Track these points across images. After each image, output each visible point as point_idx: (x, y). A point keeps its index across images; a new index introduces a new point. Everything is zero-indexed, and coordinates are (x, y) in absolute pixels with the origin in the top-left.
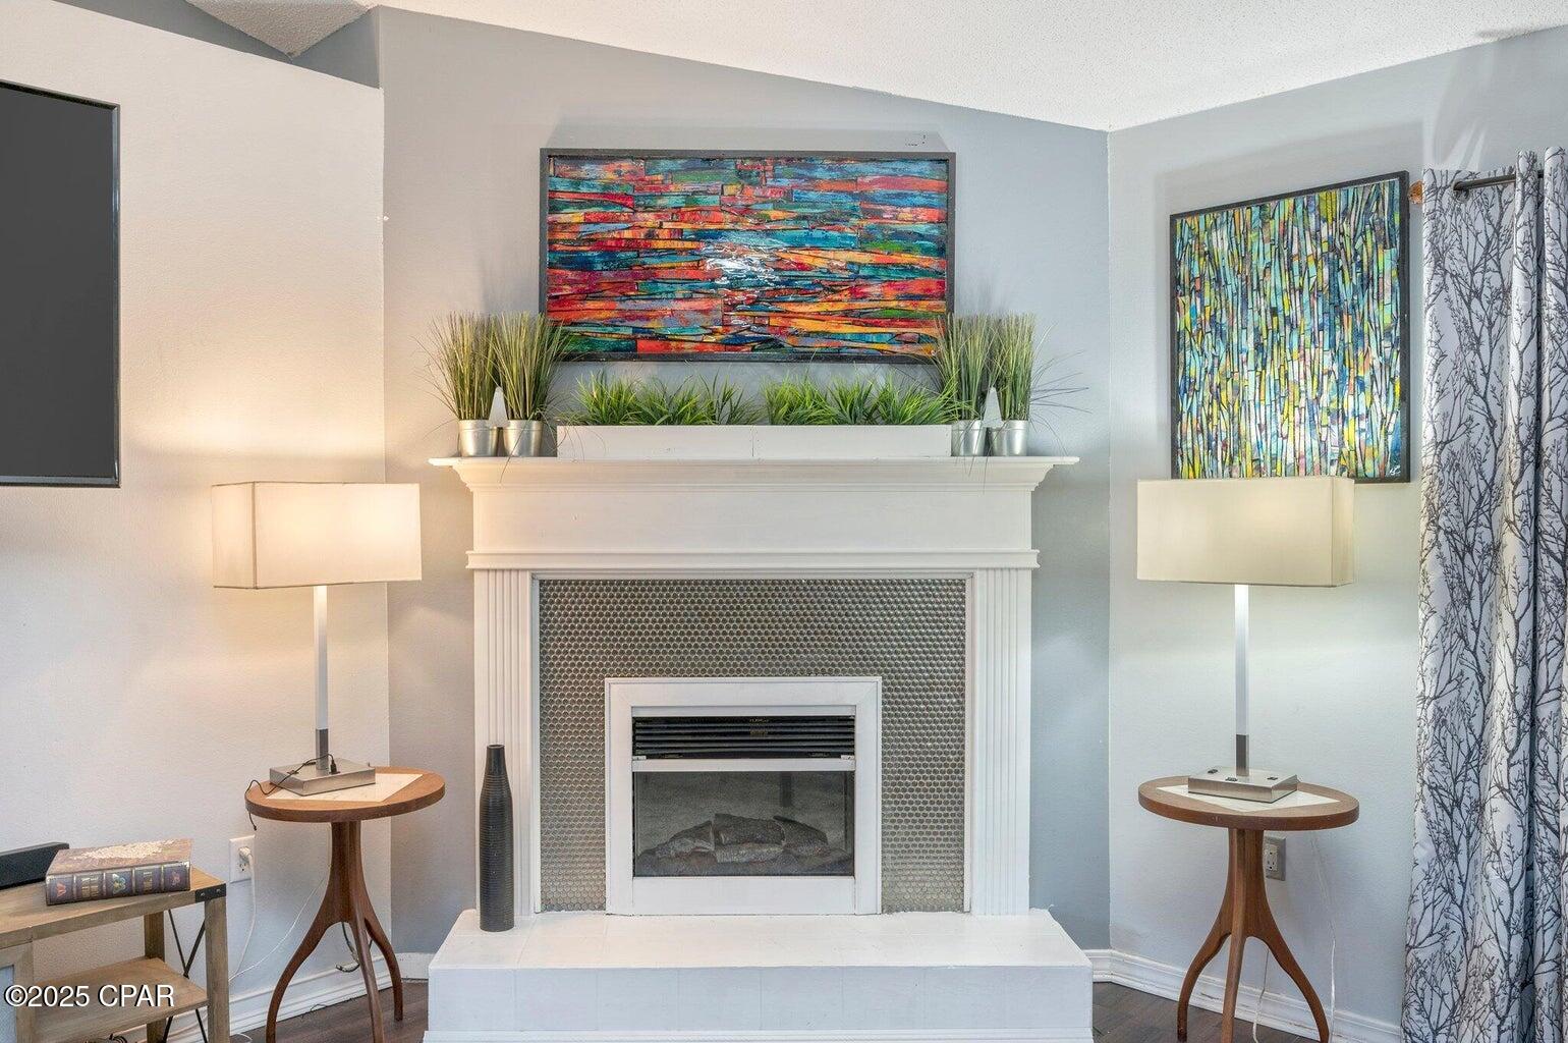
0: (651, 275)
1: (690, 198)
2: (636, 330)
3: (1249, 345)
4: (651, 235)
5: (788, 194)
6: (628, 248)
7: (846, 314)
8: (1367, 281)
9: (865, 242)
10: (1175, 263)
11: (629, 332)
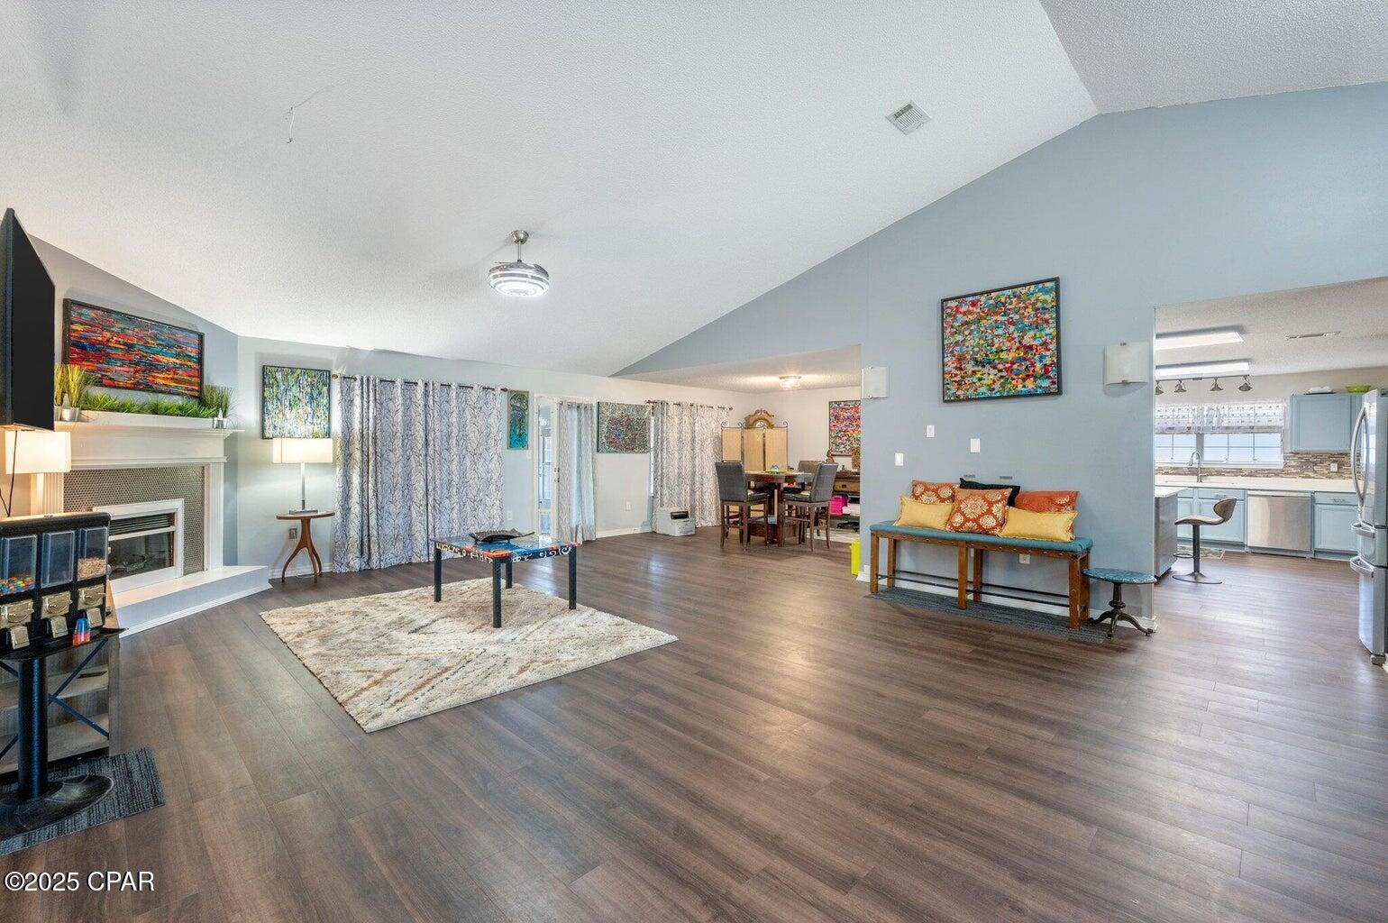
0: (108, 355)
1: (123, 329)
2: (102, 375)
3: (288, 404)
4: (108, 341)
5: (155, 335)
6: (99, 344)
7: (172, 379)
8: (320, 393)
9: (177, 356)
10: (264, 378)
11: (100, 376)
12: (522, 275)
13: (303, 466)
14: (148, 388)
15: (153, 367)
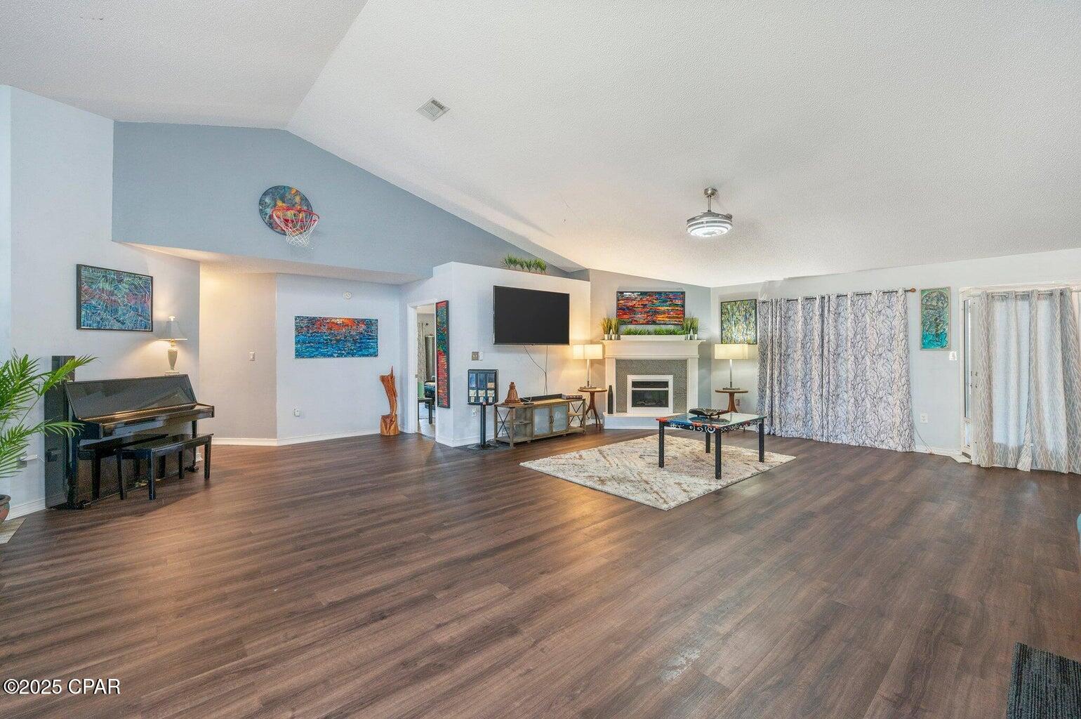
0: (634, 311)
3: (733, 323)
4: (635, 305)
5: (657, 298)
7: (667, 317)
8: (751, 315)
10: (722, 310)
11: (631, 320)
12: (699, 223)
13: (731, 361)
14: (654, 323)
15: (656, 312)
